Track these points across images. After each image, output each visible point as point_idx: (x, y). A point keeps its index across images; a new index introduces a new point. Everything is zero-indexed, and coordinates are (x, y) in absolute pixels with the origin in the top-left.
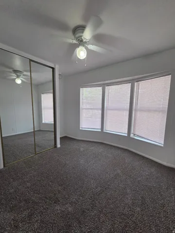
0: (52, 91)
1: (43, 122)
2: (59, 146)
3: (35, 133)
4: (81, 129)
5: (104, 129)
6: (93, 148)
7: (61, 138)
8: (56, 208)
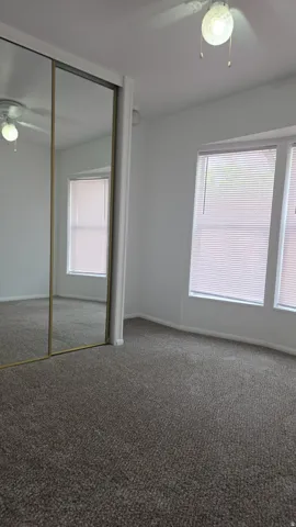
0: (109, 169)
1: (70, 270)
2: (119, 340)
3: (55, 302)
4: (191, 294)
5: (276, 301)
6: (233, 358)
7: (127, 322)
8: (119, 493)
